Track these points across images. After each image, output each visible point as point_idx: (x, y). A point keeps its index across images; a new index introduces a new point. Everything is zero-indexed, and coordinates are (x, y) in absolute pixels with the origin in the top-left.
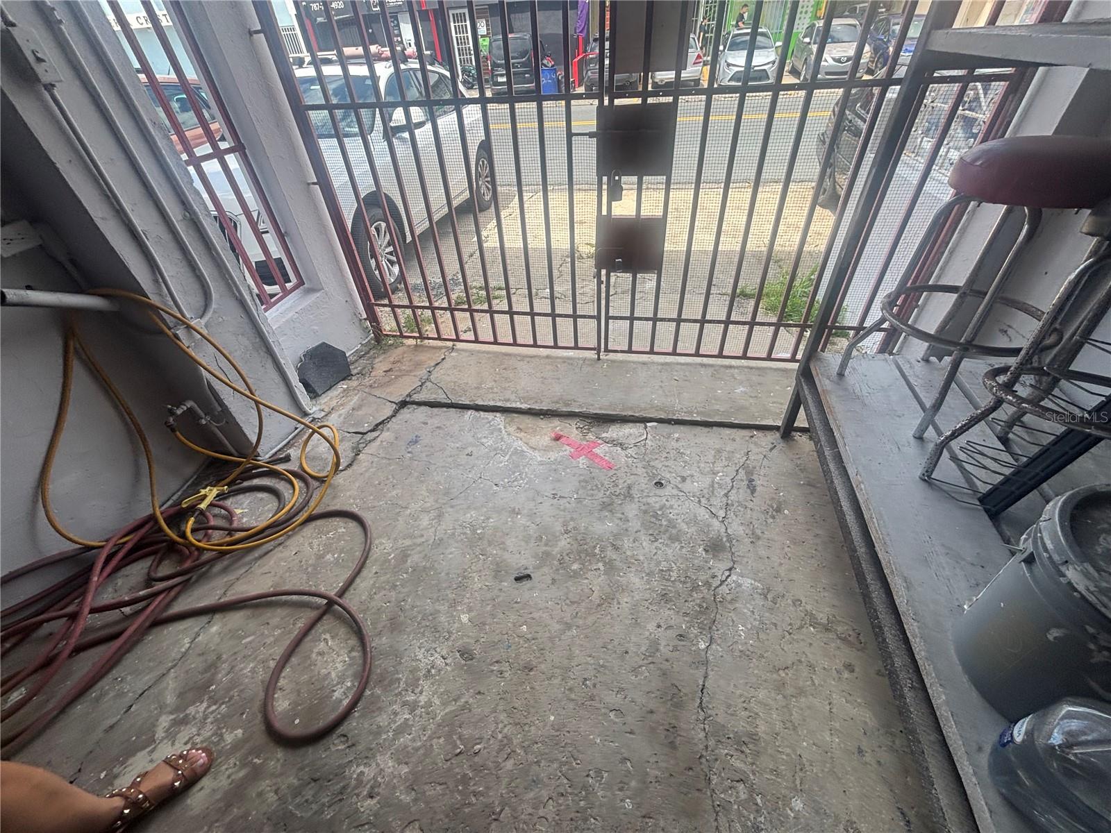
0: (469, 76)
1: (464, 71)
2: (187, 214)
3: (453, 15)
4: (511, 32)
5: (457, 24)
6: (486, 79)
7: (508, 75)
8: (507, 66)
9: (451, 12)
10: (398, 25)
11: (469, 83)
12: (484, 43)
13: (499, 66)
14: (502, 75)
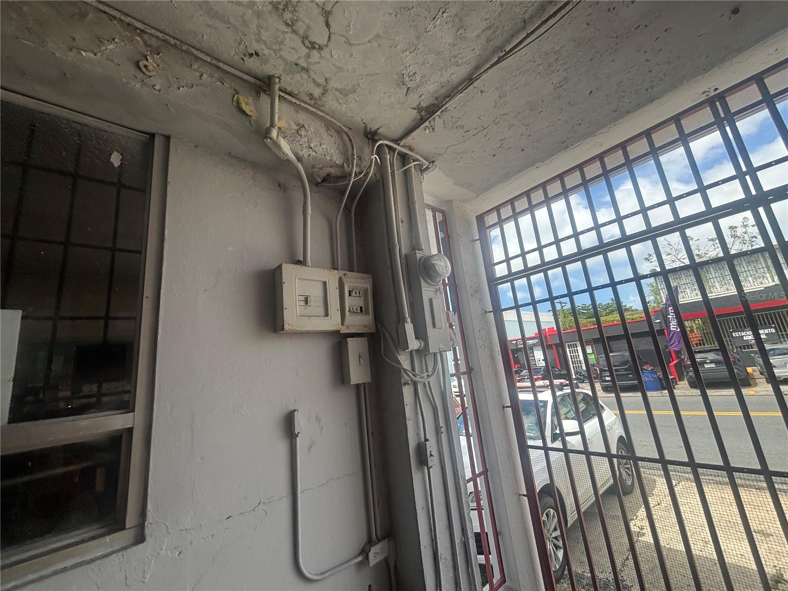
0: (580, 375)
1: (576, 373)
2: (463, 538)
3: (568, 345)
4: (611, 352)
5: (571, 349)
6: (594, 377)
7: (612, 375)
8: (610, 370)
9: (567, 344)
10: (533, 352)
11: (581, 379)
12: (592, 358)
13: (605, 371)
14: (608, 376)
